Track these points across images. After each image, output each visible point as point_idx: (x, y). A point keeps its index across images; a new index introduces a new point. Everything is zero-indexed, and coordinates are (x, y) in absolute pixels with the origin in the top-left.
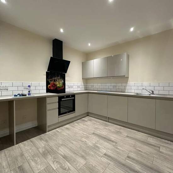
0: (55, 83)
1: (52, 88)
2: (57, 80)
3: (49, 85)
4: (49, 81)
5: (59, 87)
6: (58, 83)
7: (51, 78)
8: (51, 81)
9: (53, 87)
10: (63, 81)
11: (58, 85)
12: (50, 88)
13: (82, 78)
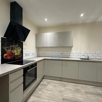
0: (12, 51)
1: (9, 58)
2: (15, 49)
3: (5, 55)
4: (6, 49)
5: (17, 56)
6: (16, 51)
7: (8, 45)
8: (8, 49)
9: (10, 56)
10: (20, 50)
11: (16, 54)
12: (6, 58)
13: (36, 47)
